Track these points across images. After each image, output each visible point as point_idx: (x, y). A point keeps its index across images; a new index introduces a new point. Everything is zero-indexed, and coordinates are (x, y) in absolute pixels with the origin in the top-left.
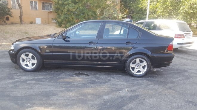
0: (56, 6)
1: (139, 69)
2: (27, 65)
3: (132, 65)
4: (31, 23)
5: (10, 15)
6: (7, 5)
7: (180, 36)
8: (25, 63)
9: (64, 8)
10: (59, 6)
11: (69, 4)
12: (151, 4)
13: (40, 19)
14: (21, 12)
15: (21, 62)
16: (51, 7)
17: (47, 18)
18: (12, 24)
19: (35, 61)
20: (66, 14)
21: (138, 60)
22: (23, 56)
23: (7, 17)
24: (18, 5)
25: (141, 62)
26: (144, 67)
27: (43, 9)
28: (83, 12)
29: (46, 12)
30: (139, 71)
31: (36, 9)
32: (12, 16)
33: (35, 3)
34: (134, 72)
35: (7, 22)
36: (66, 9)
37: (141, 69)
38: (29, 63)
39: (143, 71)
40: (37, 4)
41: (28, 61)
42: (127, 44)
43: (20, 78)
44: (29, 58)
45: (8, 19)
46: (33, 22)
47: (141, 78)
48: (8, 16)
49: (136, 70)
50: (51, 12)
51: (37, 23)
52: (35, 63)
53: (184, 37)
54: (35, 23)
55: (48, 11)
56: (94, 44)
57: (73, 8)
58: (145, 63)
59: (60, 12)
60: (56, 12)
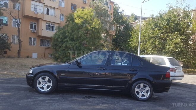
0: (55, 43)
1: (143, 93)
2: (42, 88)
3: (137, 90)
4: (28, 57)
5: (9, 48)
6: (7, 39)
7: (172, 70)
8: (41, 86)
9: (63, 44)
10: (57, 43)
11: (67, 41)
12: (141, 44)
13: (37, 54)
14: (20, 47)
15: (38, 85)
16: (48, 43)
17: (44, 53)
18: (9, 57)
19: (51, 84)
20: (64, 50)
21: (142, 85)
22: (40, 79)
23: (5, 50)
24: (19, 40)
25: (145, 87)
26: (147, 92)
27: (41, 45)
28: (80, 48)
29: (43, 48)
30: (143, 96)
31: (34, 44)
32: (10, 50)
33: (34, 39)
34: (139, 96)
35: (4, 55)
36: (64, 45)
37: (145, 94)
38: (45, 86)
39: (147, 95)
40: (36, 40)
41: (44, 84)
42: (132, 71)
43: (37, 98)
44: (46, 81)
45: (5, 53)
46: (30, 57)
47: (145, 102)
48: (7, 50)
49: (141, 94)
50: (49, 48)
51: (33, 57)
52: (50, 86)
53: (175, 71)
54: (31, 58)
55: (46, 47)
56: (104, 70)
57: (71, 45)
58: (148, 88)
59: (58, 48)
60: (54, 48)
